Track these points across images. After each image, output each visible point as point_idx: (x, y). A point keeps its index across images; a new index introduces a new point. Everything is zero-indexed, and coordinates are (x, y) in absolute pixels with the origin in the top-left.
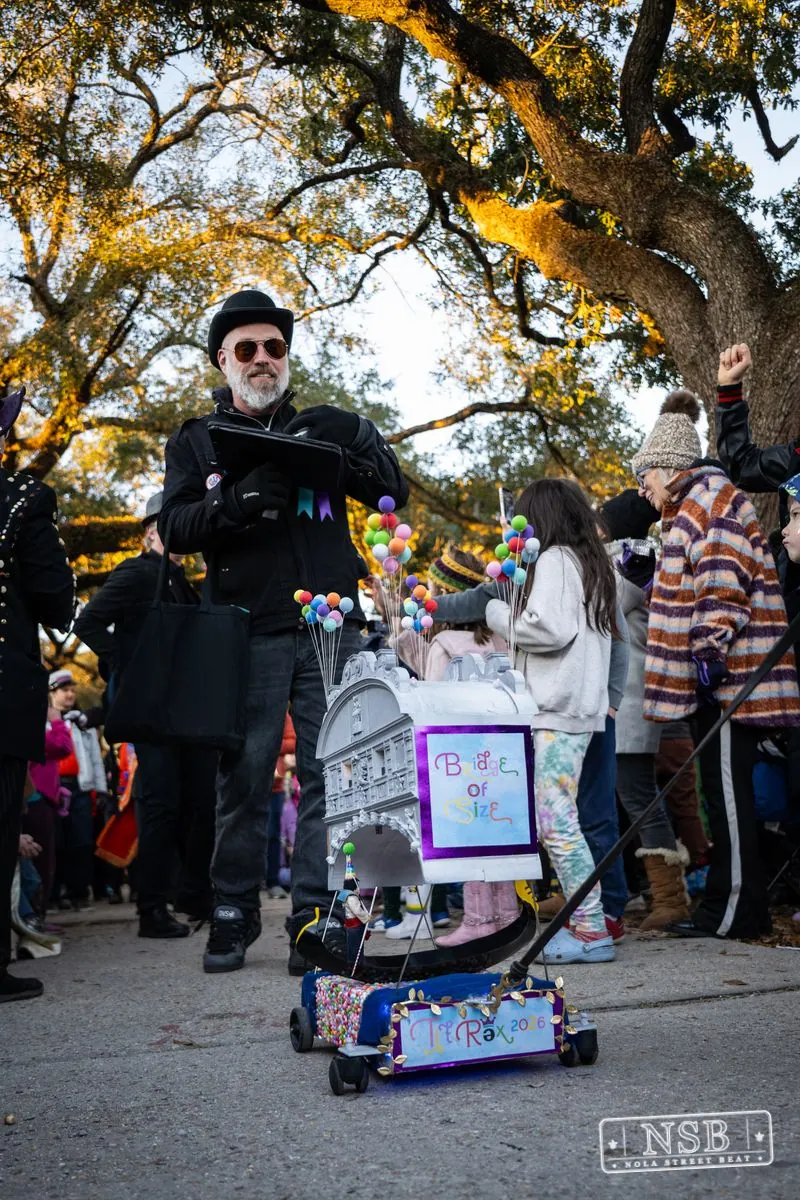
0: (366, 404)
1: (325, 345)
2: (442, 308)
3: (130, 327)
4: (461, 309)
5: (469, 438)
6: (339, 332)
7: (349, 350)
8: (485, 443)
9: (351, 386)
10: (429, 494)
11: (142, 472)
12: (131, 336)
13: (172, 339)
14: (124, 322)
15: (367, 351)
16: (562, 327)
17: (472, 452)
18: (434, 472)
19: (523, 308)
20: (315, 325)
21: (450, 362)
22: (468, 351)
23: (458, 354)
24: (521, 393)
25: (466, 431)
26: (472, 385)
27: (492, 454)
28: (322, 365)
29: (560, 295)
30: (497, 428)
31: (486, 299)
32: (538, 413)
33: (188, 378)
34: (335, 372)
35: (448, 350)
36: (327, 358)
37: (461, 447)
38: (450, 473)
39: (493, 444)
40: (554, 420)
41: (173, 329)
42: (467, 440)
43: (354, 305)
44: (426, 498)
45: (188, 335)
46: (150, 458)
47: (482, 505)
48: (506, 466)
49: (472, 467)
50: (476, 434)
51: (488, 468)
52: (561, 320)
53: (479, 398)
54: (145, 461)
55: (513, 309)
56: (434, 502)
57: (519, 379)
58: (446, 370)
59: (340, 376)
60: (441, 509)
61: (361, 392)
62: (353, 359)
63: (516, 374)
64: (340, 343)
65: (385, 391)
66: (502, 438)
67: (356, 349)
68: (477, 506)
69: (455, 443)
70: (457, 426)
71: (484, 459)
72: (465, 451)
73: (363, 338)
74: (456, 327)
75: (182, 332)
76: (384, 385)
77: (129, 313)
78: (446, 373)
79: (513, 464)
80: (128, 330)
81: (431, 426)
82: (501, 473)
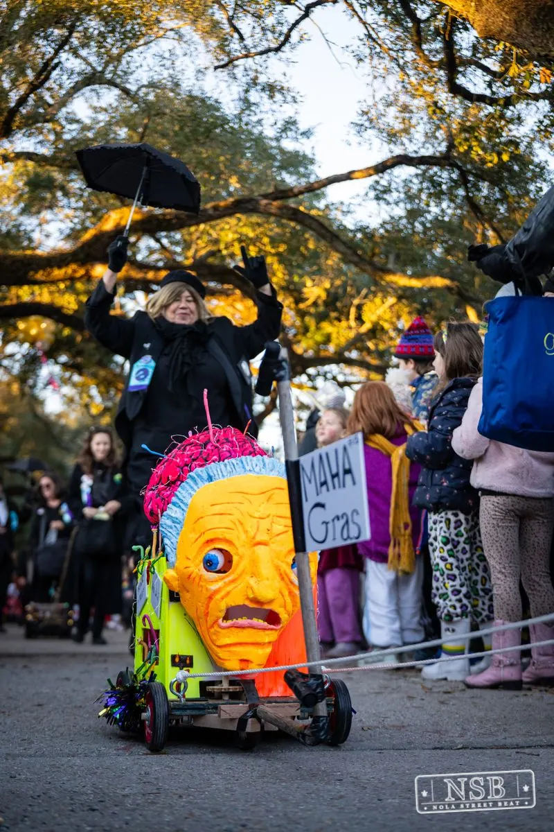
0: (282, 151)
1: (247, 91)
2: (367, 60)
3: (57, 65)
4: (387, 61)
5: (387, 190)
6: (262, 79)
7: (271, 97)
8: (402, 196)
9: (270, 132)
10: (344, 243)
11: (51, 207)
12: (55, 74)
13: (92, 79)
14: (52, 59)
15: (289, 99)
16: (490, 86)
17: (388, 203)
18: (349, 223)
19: (452, 64)
20: (239, 72)
21: (373, 114)
22: (389, 105)
23: (381, 107)
24: (443, 147)
25: (383, 182)
26: (392, 137)
27: (409, 207)
28: (243, 111)
29: (488, 55)
30: (415, 181)
31: (413, 53)
32: (459, 168)
33: (103, 117)
34: (254, 119)
35: (370, 102)
36: (247, 104)
37: (378, 198)
38: (364, 224)
39: (410, 198)
40: (475, 175)
41: (94, 68)
42: (385, 192)
43: (280, 53)
44: (342, 248)
45: (109, 76)
46: (59, 194)
47: (398, 257)
48: (423, 219)
49: (388, 218)
50: (394, 186)
51: (404, 221)
52: (488, 78)
53: (398, 151)
54: (54, 197)
55: (441, 65)
56: (349, 252)
57: (441, 134)
58: (367, 121)
59: (259, 122)
60: (356, 259)
61: (278, 139)
62: (275, 107)
63: (438, 128)
64: (263, 90)
65: (304, 140)
66: (421, 190)
67: (278, 96)
68: (392, 257)
69: (372, 194)
70: (375, 177)
71: (400, 211)
72: (382, 202)
73: (286, 85)
74: (381, 80)
75: (102, 72)
76: (303, 134)
77: (57, 52)
78: (367, 124)
79: (429, 217)
80: (54, 68)
81: (348, 176)
82: (419, 227)
